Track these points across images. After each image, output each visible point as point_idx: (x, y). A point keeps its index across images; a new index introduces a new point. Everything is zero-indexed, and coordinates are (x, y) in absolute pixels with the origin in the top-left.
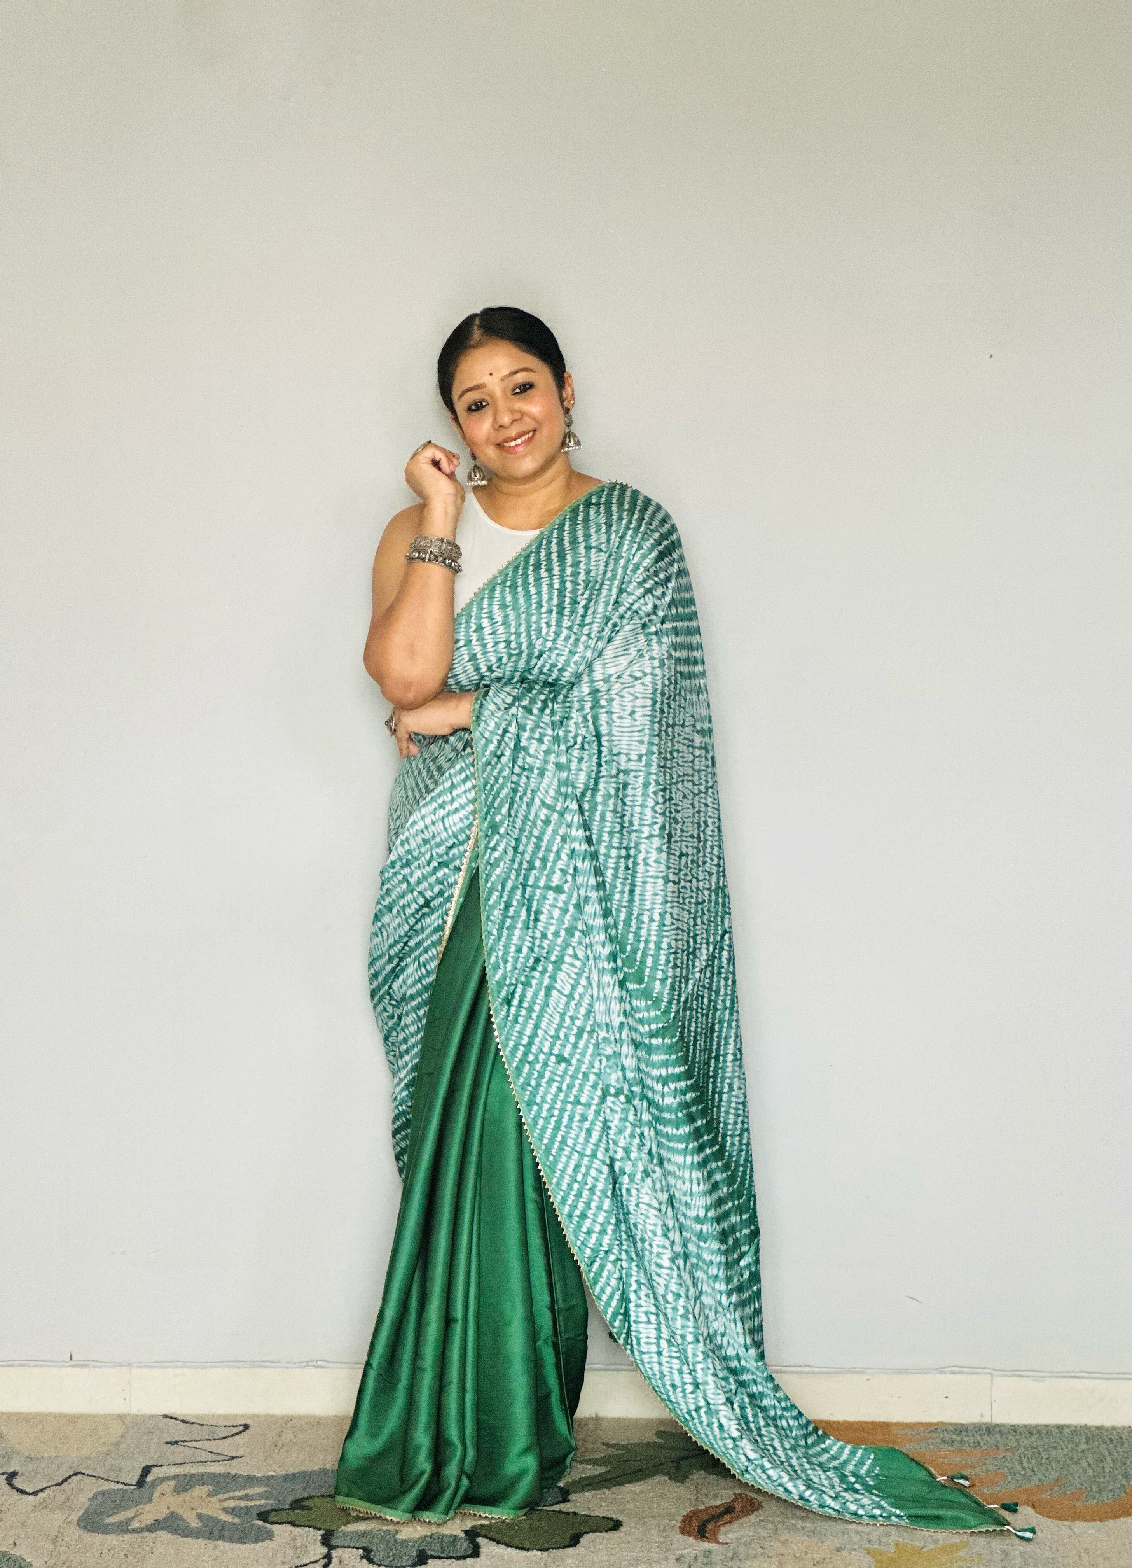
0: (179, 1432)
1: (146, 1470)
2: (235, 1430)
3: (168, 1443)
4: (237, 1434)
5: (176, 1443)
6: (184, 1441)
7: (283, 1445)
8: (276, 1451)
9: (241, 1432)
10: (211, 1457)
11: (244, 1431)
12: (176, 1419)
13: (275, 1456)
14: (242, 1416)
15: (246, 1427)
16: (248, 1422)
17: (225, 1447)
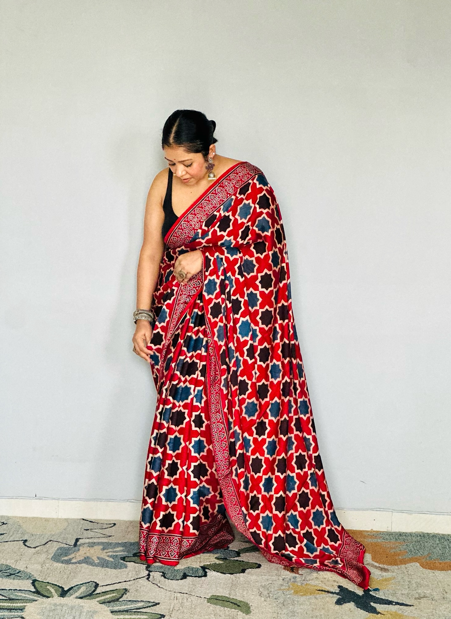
0: (89, 526)
1: (77, 540)
2: (111, 526)
3: (85, 530)
4: (111, 527)
5: (88, 530)
6: (91, 529)
7: (129, 532)
8: (127, 534)
9: (112, 526)
10: (102, 536)
11: (114, 526)
12: (88, 521)
13: (126, 536)
14: (113, 520)
15: (115, 524)
16: (115, 522)
17: (107, 532)
